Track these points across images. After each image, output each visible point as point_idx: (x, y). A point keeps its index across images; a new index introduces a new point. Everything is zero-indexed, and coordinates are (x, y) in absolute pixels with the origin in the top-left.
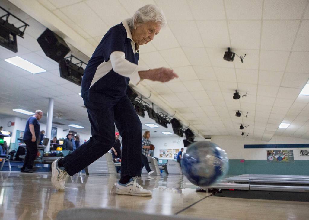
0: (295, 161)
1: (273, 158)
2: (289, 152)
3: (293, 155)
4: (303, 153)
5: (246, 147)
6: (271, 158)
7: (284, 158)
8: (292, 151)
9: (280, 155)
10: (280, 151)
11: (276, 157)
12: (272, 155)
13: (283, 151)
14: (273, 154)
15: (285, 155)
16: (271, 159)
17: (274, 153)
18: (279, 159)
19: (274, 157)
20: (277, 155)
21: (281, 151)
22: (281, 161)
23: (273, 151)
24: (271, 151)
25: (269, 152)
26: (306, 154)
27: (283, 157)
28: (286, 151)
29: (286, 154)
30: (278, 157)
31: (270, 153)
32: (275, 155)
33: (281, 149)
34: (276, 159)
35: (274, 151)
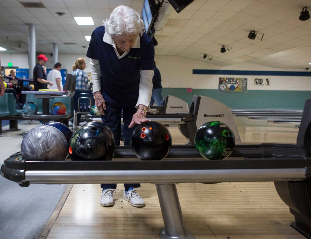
0: (249, 91)
1: (225, 87)
2: (243, 80)
3: (246, 84)
4: (258, 82)
5: (195, 72)
6: (223, 87)
7: (237, 87)
8: (246, 79)
9: (233, 84)
10: (233, 79)
11: (229, 86)
12: (225, 84)
13: (237, 79)
14: (226, 82)
15: (239, 83)
16: (223, 89)
17: (227, 80)
18: (232, 88)
19: (226, 86)
20: (230, 83)
21: (235, 79)
22: (233, 91)
23: (226, 79)
24: (224, 78)
25: (221, 80)
26: (260, 83)
27: (236, 86)
28: (240, 79)
29: (239, 82)
30: (231, 87)
31: (222, 81)
32: (228, 84)
33: (235, 77)
34: (229, 88)
35: (227, 79)
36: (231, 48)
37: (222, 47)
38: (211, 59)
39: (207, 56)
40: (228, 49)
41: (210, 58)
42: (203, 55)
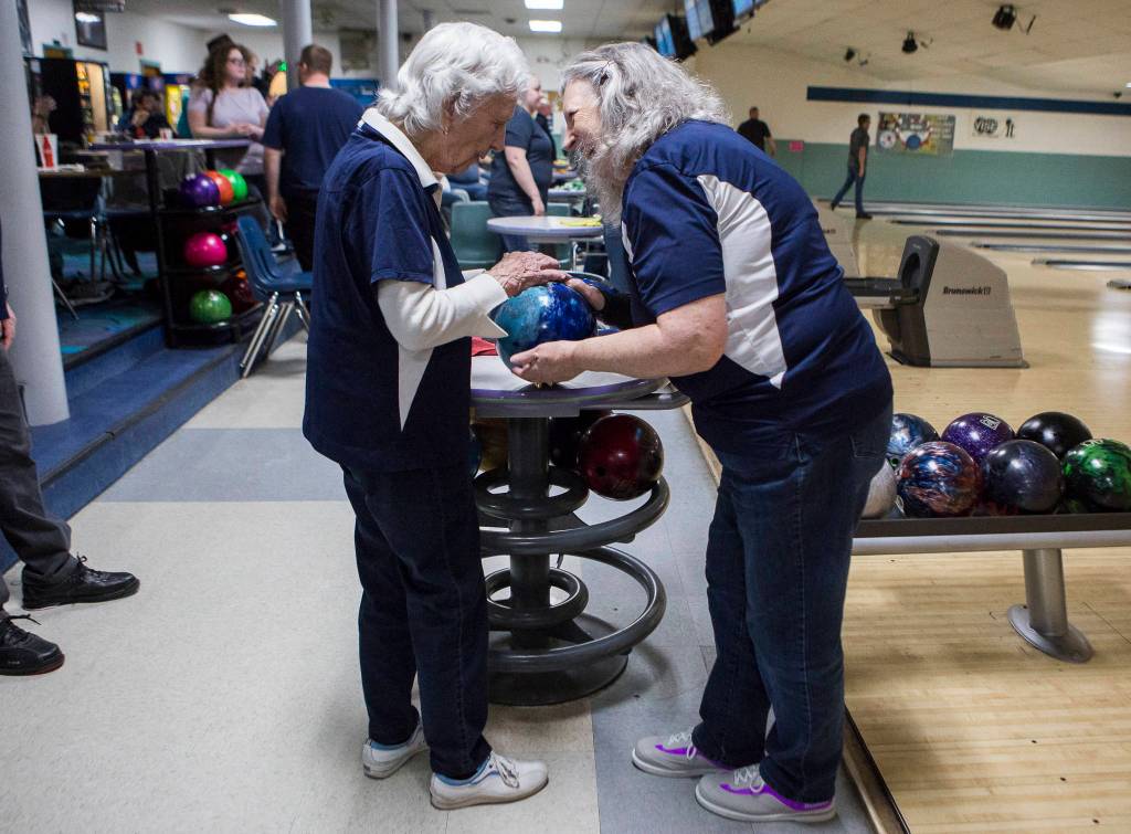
0: (958, 151)
1: (893, 140)
2: (942, 121)
3: (952, 133)
4: (984, 128)
5: (816, 94)
6: (889, 138)
7: (926, 142)
8: (952, 119)
9: (916, 130)
10: (917, 117)
11: (904, 136)
12: (894, 131)
13: (927, 118)
14: (897, 125)
15: (931, 129)
16: (887, 145)
17: (901, 121)
18: (913, 142)
19: (898, 137)
20: (908, 128)
21: (922, 117)
22: (914, 152)
23: (897, 117)
24: (891, 115)
25: (885, 119)
26: (989, 132)
27: (923, 136)
28: (935, 117)
29: (934, 126)
30: (910, 139)
31: (887, 123)
32: (902, 130)
33: (922, 110)
34: (903, 143)
35: (900, 116)
36: (932, 40)
37: (905, 37)
38: (866, 62)
39: (857, 54)
40: (923, 44)
41: (864, 59)
42: (845, 52)
